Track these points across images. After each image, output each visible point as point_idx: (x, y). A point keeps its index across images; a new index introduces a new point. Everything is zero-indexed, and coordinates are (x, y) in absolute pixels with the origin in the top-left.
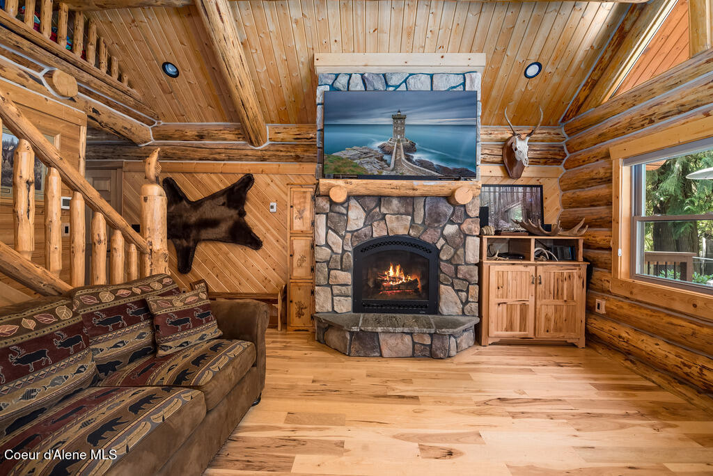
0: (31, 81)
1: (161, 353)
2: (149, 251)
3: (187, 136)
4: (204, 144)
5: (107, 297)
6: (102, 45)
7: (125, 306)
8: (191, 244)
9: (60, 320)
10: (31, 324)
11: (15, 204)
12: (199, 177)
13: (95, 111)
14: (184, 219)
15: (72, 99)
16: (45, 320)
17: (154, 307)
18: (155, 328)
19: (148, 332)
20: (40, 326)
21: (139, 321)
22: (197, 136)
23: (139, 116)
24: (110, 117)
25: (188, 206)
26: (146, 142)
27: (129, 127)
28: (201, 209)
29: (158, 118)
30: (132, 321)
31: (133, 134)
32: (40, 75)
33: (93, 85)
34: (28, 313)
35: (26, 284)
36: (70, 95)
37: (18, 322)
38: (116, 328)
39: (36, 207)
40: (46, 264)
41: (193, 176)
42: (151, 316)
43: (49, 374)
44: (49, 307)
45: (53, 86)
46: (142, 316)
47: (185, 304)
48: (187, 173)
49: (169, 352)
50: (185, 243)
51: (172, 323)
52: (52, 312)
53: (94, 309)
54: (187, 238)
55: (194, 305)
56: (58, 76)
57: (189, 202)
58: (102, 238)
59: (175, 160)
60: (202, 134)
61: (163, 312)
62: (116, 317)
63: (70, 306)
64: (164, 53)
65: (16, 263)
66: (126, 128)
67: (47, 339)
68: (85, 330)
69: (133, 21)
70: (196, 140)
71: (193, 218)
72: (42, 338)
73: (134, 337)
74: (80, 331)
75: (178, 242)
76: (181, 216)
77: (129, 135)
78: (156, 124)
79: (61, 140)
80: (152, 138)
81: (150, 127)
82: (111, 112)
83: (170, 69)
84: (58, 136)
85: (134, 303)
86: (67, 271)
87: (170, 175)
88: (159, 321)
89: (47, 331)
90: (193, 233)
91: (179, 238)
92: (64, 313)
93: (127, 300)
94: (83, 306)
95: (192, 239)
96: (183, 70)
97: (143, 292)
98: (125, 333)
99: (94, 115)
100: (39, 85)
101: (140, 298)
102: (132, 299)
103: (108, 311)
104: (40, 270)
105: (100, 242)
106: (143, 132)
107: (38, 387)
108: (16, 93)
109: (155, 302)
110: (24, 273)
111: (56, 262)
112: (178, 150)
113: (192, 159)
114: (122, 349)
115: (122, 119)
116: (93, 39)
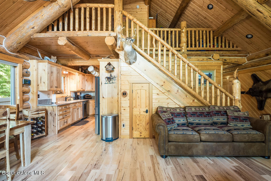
0: (209, 59)
1: (229, 125)
2: (234, 99)
3: (260, 56)
4: (269, 58)
5: (217, 108)
6: (226, 40)
7: (221, 111)
8: (264, 99)
9: (206, 110)
10: (201, 109)
11: (201, 88)
12: (267, 71)
13: (225, 60)
14: (260, 89)
15: (219, 59)
16: (203, 109)
17: (228, 113)
18: (228, 119)
19: (226, 119)
20: (202, 110)
21: (224, 116)
22: (265, 55)
23: (240, 55)
24: (230, 60)
25: (262, 84)
26: (244, 63)
27: (237, 60)
28: (268, 85)
29: (249, 53)
30: (222, 115)
31: (239, 62)
32: (211, 57)
33: (224, 53)
34: (201, 108)
35: (202, 103)
36: (218, 59)
37: (199, 108)
38: (218, 115)
39: (204, 88)
40: (206, 100)
41: (264, 71)
42: (227, 115)
43: (203, 119)
44: (204, 107)
45: (213, 59)
46: (225, 115)
47: (238, 115)
48: (262, 71)
49: (230, 125)
50: (261, 98)
51: (232, 118)
52: (205, 108)
53: (214, 110)
54: (262, 96)
55: (241, 116)
56: (214, 56)
57: (262, 82)
58: (219, 95)
59: (256, 67)
60: (268, 53)
61: (230, 115)
62: (218, 113)
63: (208, 108)
64: (245, 33)
65: (201, 99)
66: (236, 61)
67: (203, 113)
68: (211, 114)
69: (233, 30)
70: (265, 57)
71: (264, 88)
72: (203, 112)
73: (222, 119)
74: (210, 113)
75: (258, 98)
76: (258, 88)
77: (237, 63)
78: (248, 56)
79: (216, 70)
80: (247, 61)
81: (246, 58)
82: (230, 58)
83: (250, 36)
84: (215, 70)
85: (224, 111)
86: (211, 102)
87: (254, 73)
88: (229, 117)
89: (203, 111)
90: (264, 94)
91: (258, 96)
92: (207, 109)
93: (222, 110)
94: (212, 109)
95: (263, 97)
96: (254, 34)
97: (227, 109)
98: (220, 117)
99: (225, 61)
100: (210, 60)
101: (226, 110)
102: (223, 110)
103: (217, 111)
104: (205, 101)
105: (218, 96)
106: (243, 60)
107: (201, 120)
108: (206, 63)
109: (229, 112)
110: (202, 101)
111: (208, 100)
112: (257, 63)
113: (263, 65)
114: (218, 120)
115: (234, 59)
116: (224, 41)
